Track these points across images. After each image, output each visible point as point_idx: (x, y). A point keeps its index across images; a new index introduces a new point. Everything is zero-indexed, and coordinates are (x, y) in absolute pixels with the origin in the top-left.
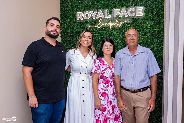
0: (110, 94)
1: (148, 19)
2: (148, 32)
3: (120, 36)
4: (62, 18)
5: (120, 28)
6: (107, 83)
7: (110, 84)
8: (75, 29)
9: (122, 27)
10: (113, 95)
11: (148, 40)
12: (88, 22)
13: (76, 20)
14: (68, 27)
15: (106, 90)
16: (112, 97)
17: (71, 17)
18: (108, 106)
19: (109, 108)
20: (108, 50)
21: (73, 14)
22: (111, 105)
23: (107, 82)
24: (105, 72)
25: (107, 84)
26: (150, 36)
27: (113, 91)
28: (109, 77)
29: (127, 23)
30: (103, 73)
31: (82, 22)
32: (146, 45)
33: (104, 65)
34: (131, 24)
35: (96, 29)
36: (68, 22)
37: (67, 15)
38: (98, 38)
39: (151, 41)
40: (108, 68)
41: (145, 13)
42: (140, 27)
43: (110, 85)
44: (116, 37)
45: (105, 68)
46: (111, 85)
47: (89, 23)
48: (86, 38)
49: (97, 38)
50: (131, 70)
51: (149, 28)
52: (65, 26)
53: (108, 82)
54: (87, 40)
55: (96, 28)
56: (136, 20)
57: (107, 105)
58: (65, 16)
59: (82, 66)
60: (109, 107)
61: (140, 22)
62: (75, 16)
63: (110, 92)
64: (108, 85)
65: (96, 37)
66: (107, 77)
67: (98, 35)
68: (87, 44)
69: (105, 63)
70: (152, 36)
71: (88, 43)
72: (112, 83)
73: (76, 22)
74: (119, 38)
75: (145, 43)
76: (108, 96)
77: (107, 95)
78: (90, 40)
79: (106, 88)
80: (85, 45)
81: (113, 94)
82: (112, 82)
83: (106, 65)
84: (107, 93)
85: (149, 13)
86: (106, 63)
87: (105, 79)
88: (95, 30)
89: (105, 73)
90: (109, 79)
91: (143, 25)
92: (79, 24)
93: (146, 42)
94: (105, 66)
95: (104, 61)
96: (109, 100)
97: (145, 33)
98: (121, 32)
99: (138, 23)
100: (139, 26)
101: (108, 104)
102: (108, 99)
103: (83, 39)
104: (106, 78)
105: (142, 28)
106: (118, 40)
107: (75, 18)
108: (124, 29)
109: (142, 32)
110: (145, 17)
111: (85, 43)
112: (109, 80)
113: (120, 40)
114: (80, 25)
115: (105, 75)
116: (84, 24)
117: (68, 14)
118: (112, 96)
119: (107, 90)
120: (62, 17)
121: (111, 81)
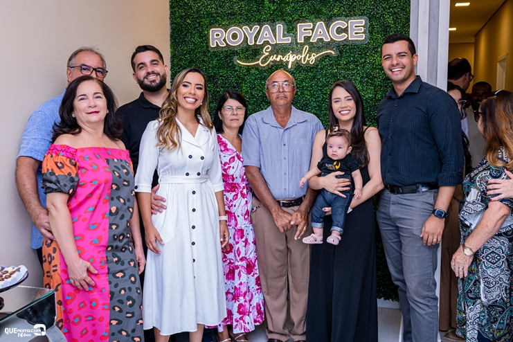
0: (240, 216)
1: (375, 48)
2: (375, 77)
3: (311, 87)
4: (175, 41)
5: (313, 68)
6: (234, 191)
7: (241, 192)
8: (206, 68)
9: (317, 65)
10: (246, 217)
11: (376, 96)
12: (237, 51)
13: (208, 46)
14: (190, 62)
15: (232, 205)
16: (244, 222)
17: (197, 39)
18: (237, 240)
19: (237, 246)
20: (235, 117)
21: (201, 33)
22: (242, 238)
23: (233, 187)
24: (232, 165)
25: (234, 193)
26: (381, 87)
27: (246, 208)
28: (238, 178)
29: (327, 56)
30: (226, 167)
31: (222, 52)
32: (371, 107)
33: (228, 150)
34: (338, 58)
35: (257, 69)
36: (190, 52)
37: (186, 35)
38: (261, 91)
39: (382, 97)
40: (236, 158)
41: (371, 33)
42: (357, 66)
43: (239, 195)
44: (303, 87)
45: (230, 157)
46: (243, 196)
47: (239, 54)
48: (191, 89)
49: (258, 89)
50: (283, 158)
51: (378, 69)
52: (181, 60)
53: (237, 188)
54: (193, 92)
55: (257, 67)
56: (350, 49)
57: (234, 239)
58: (181, 38)
59: (190, 157)
60: (237, 243)
61: (359, 54)
62: (205, 38)
63: (239, 210)
64: (237, 195)
65: (255, 87)
66: (235, 176)
67: (262, 84)
68: (194, 103)
69: (228, 147)
70: (386, 87)
71: (196, 100)
72: (245, 191)
73: (209, 52)
74: (310, 90)
75: (369, 103)
76: (236, 220)
77: (235, 216)
78: (200, 93)
79: (231, 201)
80: (189, 106)
81: (245, 215)
82: (244, 188)
83: (232, 150)
84: (233, 212)
85: (378, 33)
86: (230, 146)
87: (231, 181)
88: (253, 71)
89: (231, 168)
90: (238, 181)
91: (365, 62)
92: (217, 56)
93: (372, 100)
94: (229, 153)
95: (227, 142)
96: (238, 227)
97: (369, 79)
98: (314, 77)
99: (354, 57)
100: (356, 62)
101: (236, 236)
102: (236, 225)
103: (183, 90)
104: (233, 179)
105: (364, 67)
106: (307, 95)
107: (207, 43)
108: (321, 69)
109: (362, 77)
110: (369, 43)
111: (187, 102)
112: (238, 184)
113: (312, 95)
114: (218, 60)
115: (231, 172)
116: (227, 57)
117: (188, 32)
118: (245, 219)
119: (235, 206)
120: (175, 39)
121: (243, 185)
